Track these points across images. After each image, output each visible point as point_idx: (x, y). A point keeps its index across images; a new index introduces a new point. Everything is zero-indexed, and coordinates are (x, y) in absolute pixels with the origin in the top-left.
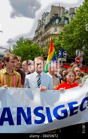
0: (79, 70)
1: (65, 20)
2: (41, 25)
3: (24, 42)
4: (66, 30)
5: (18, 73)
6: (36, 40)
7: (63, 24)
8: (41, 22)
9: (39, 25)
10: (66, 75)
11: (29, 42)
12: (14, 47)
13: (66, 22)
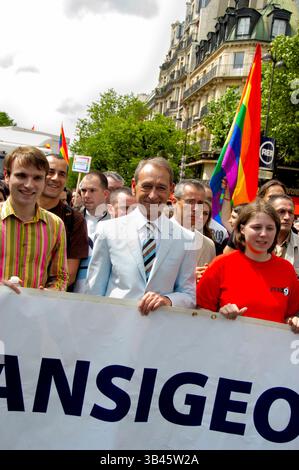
0: (289, 208)
1: (274, 18)
2: (181, 43)
3: (117, 109)
4: (275, 62)
5: (56, 218)
6: (163, 101)
7: (266, 38)
8: (184, 30)
9: (177, 42)
10: (245, 223)
11: (139, 110)
12: (82, 129)
13: (279, 28)
